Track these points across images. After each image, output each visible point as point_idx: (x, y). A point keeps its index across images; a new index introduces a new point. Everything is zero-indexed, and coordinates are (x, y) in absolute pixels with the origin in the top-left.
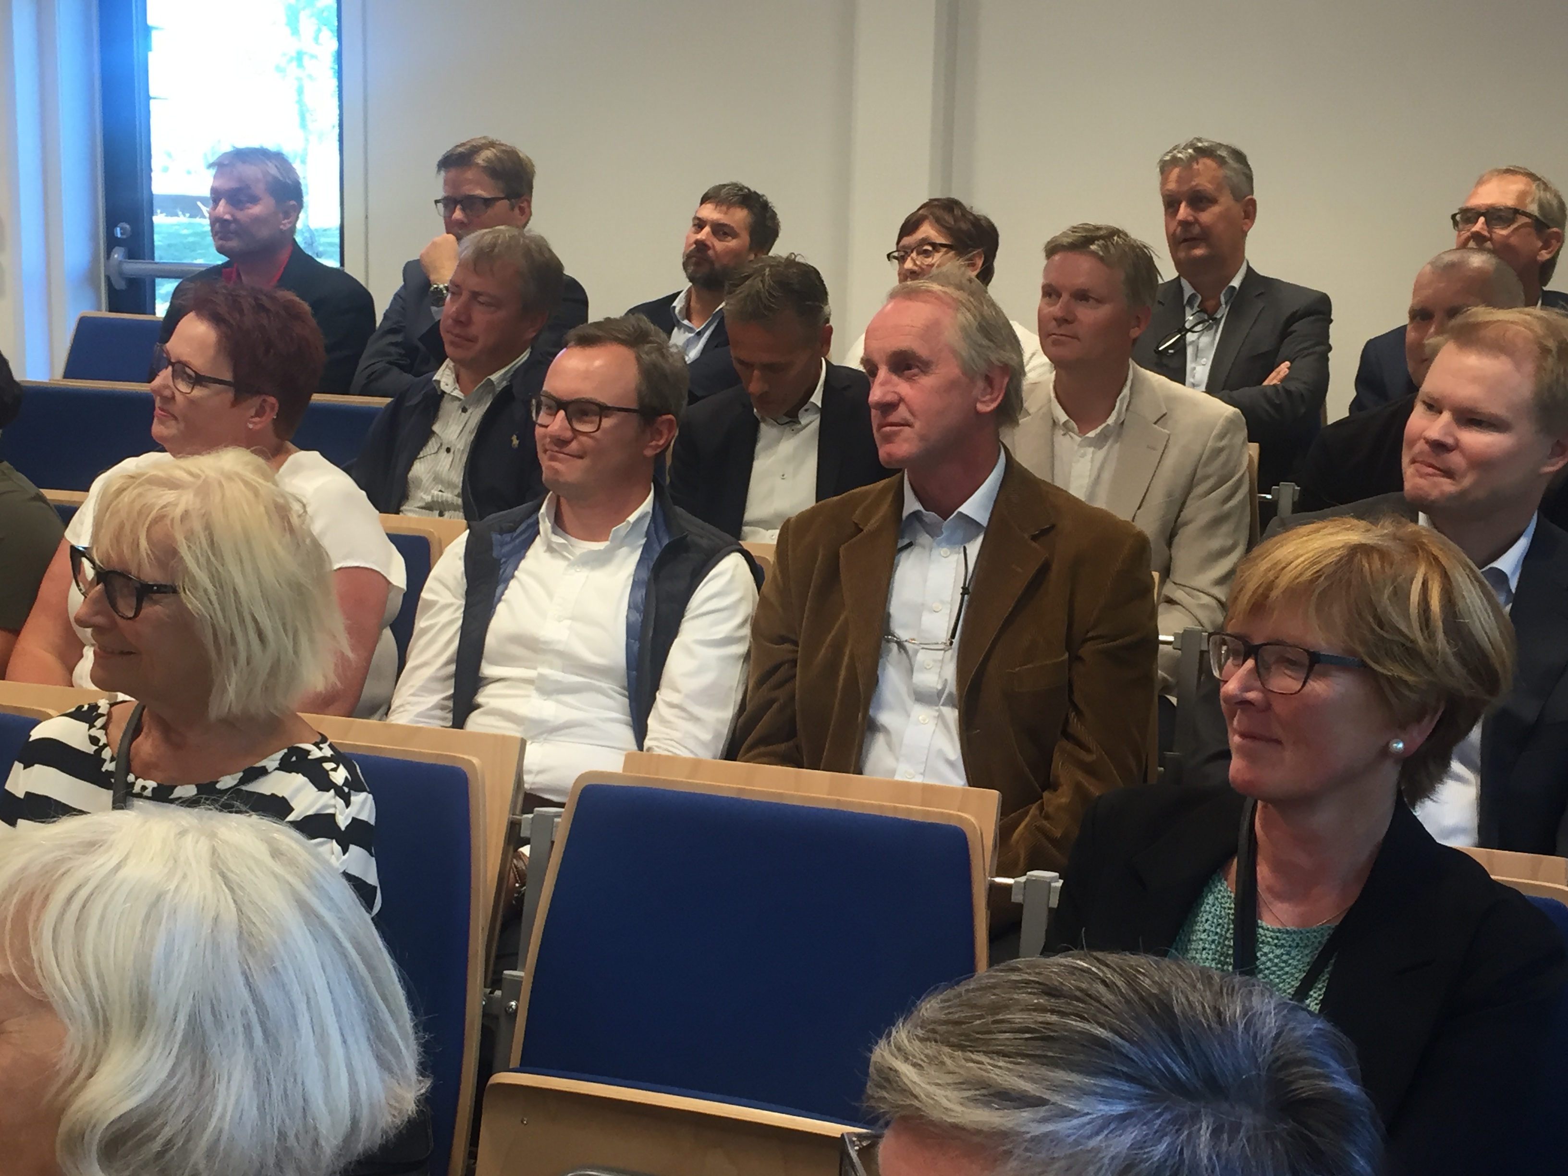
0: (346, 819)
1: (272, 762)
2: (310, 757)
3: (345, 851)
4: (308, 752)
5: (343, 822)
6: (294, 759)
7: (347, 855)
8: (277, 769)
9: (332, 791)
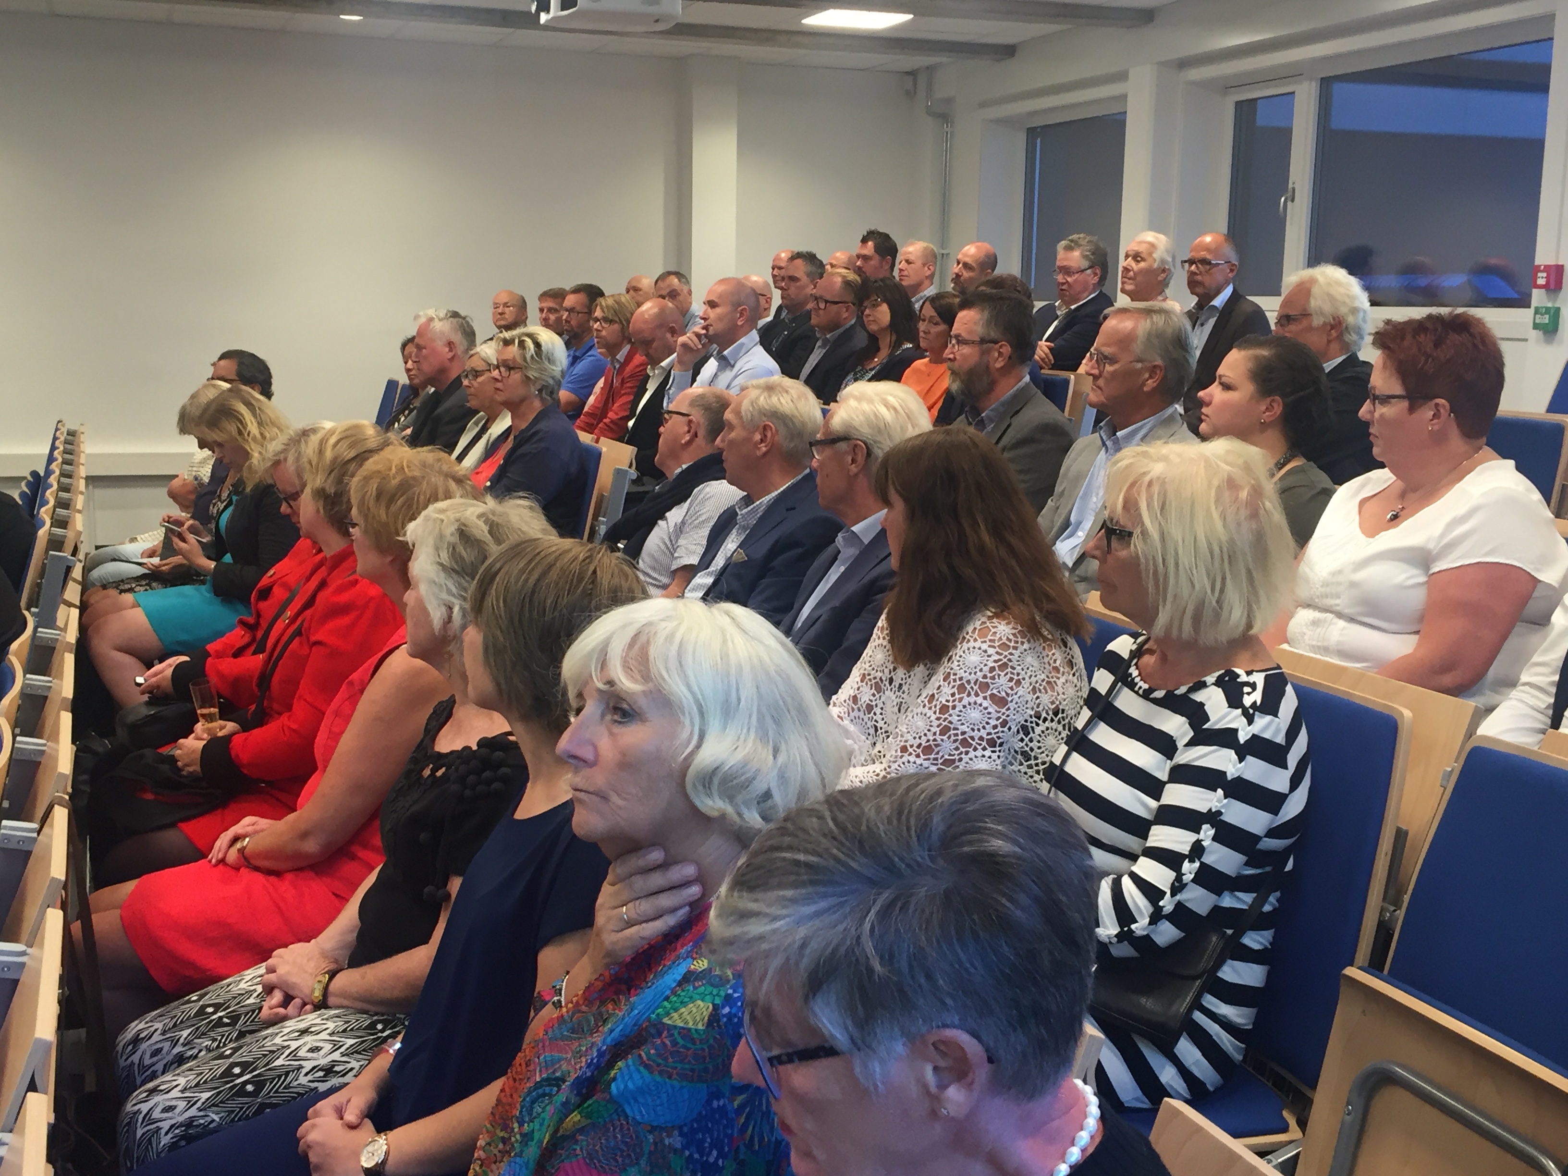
0: (1246, 735)
1: (1210, 679)
2: (1238, 680)
3: (1241, 760)
4: (1238, 676)
5: (1243, 737)
6: (1227, 679)
7: (1243, 763)
8: (1213, 684)
9: (1240, 710)
